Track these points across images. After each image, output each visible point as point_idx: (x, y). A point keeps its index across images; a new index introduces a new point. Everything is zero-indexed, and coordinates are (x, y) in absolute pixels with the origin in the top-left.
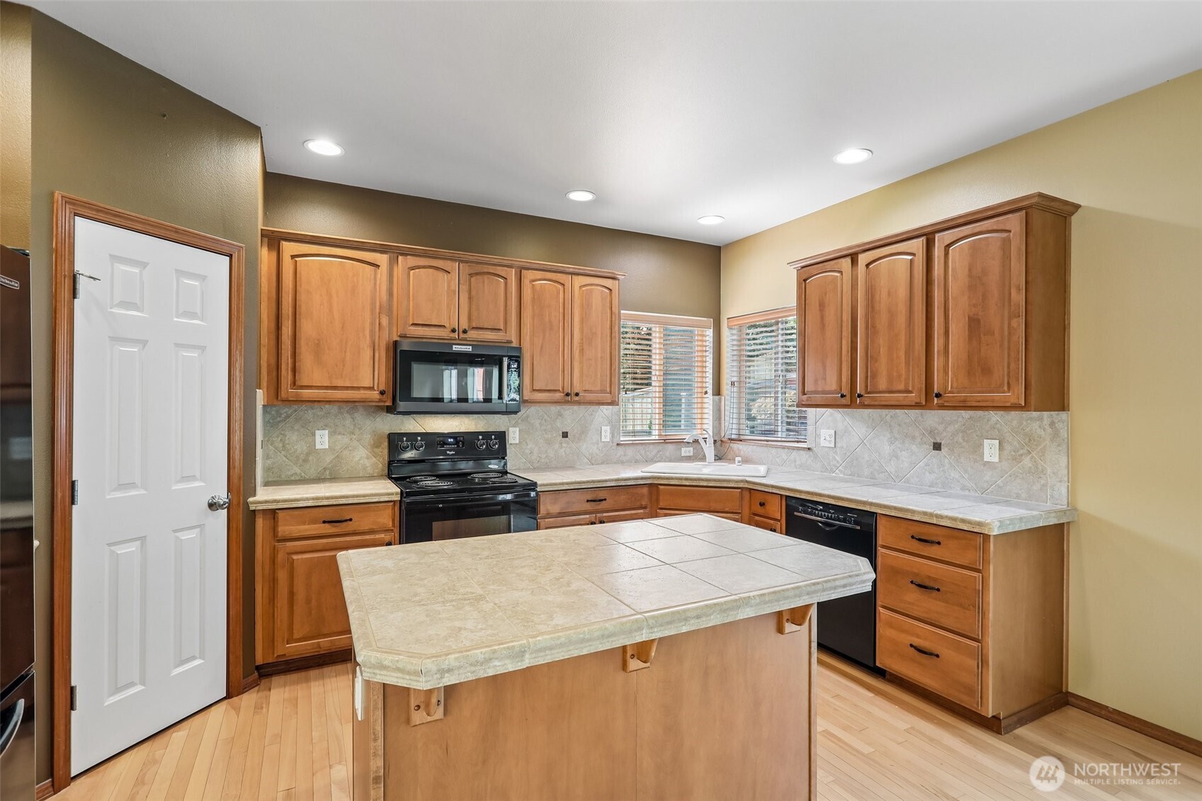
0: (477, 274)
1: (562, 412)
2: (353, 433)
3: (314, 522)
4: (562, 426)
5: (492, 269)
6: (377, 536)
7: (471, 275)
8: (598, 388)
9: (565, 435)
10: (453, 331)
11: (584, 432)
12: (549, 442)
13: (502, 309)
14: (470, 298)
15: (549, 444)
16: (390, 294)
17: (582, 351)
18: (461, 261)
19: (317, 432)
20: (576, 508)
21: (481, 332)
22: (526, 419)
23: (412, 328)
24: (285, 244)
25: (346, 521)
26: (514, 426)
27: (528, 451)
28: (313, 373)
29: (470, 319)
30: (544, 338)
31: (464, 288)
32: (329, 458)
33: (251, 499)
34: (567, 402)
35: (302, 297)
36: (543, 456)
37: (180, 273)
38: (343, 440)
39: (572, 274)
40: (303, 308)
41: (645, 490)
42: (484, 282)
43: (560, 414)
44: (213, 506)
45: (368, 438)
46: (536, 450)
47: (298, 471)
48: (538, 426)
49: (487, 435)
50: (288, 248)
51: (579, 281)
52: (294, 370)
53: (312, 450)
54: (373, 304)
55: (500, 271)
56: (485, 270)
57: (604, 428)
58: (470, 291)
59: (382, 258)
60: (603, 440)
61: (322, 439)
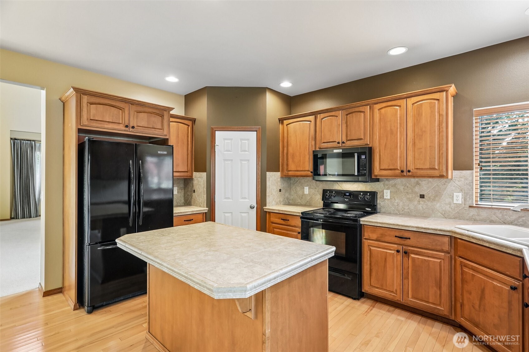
0: (350, 113)
1: (420, 182)
2: (316, 189)
3: (279, 218)
4: (419, 190)
5: (357, 109)
6: (296, 229)
7: (347, 115)
8: (428, 166)
9: (422, 196)
10: (339, 143)
11: (437, 195)
12: (410, 200)
13: (362, 128)
14: (347, 126)
15: (410, 201)
16: (316, 131)
17: (414, 144)
18: (343, 110)
19: (305, 187)
21: (352, 142)
22: (394, 186)
23: (323, 144)
24: (285, 121)
25: (287, 220)
26: (387, 189)
27: (396, 204)
28: (292, 167)
29: (347, 136)
30: (387, 139)
31: (344, 122)
32: (309, 198)
33: (264, 207)
34: (406, 176)
35: (289, 139)
36: (407, 208)
37: (241, 140)
38: (313, 191)
39: (406, 98)
40: (289, 142)
41: (446, 240)
42: (353, 117)
43: (418, 183)
44: (252, 207)
45: (320, 191)
46: (401, 204)
47: (300, 201)
48: (402, 190)
49: (365, 193)
51: (411, 101)
52: (287, 165)
53: (303, 194)
54: (309, 137)
55: (361, 109)
56: (354, 111)
57: (455, 194)
58: (346, 123)
59: (312, 118)
60: (455, 202)
61: (306, 190)
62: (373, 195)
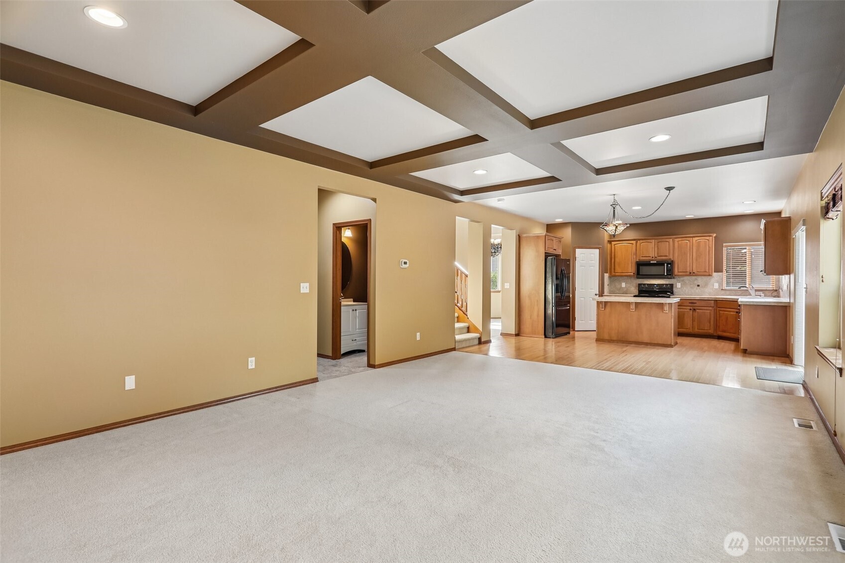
0: (660, 242)
2: (631, 284)
4: (697, 283)
5: (664, 240)
7: (658, 242)
8: (702, 270)
9: (698, 286)
10: (652, 257)
11: (706, 285)
13: (668, 250)
14: (658, 249)
15: (692, 287)
16: (636, 250)
17: (697, 260)
18: (655, 239)
19: (622, 283)
20: (685, 304)
21: (661, 257)
22: (683, 281)
23: (642, 257)
24: (612, 242)
26: (679, 283)
27: (684, 290)
28: (618, 270)
29: (658, 254)
30: (682, 257)
31: (656, 246)
32: (625, 289)
34: (691, 275)
35: (616, 253)
36: (690, 292)
37: (591, 254)
38: (628, 285)
39: (692, 237)
40: (616, 256)
41: (713, 302)
42: (662, 244)
43: (696, 279)
44: (596, 295)
45: (635, 285)
46: (687, 290)
47: (618, 292)
48: (687, 282)
49: (666, 285)
50: (613, 243)
51: (695, 239)
52: (614, 269)
53: (621, 287)
54: (632, 252)
55: (667, 240)
56: (662, 241)
57: (715, 284)
58: (658, 247)
59: (634, 242)
60: (715, 288)
61: (623, 285)
62: (672, 285)
